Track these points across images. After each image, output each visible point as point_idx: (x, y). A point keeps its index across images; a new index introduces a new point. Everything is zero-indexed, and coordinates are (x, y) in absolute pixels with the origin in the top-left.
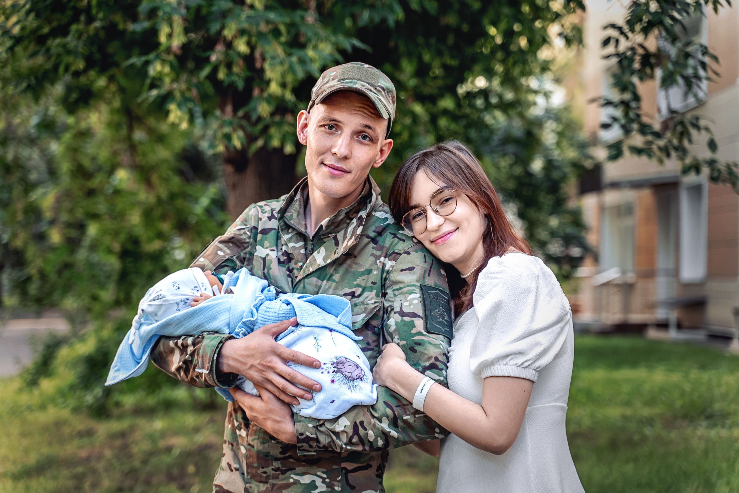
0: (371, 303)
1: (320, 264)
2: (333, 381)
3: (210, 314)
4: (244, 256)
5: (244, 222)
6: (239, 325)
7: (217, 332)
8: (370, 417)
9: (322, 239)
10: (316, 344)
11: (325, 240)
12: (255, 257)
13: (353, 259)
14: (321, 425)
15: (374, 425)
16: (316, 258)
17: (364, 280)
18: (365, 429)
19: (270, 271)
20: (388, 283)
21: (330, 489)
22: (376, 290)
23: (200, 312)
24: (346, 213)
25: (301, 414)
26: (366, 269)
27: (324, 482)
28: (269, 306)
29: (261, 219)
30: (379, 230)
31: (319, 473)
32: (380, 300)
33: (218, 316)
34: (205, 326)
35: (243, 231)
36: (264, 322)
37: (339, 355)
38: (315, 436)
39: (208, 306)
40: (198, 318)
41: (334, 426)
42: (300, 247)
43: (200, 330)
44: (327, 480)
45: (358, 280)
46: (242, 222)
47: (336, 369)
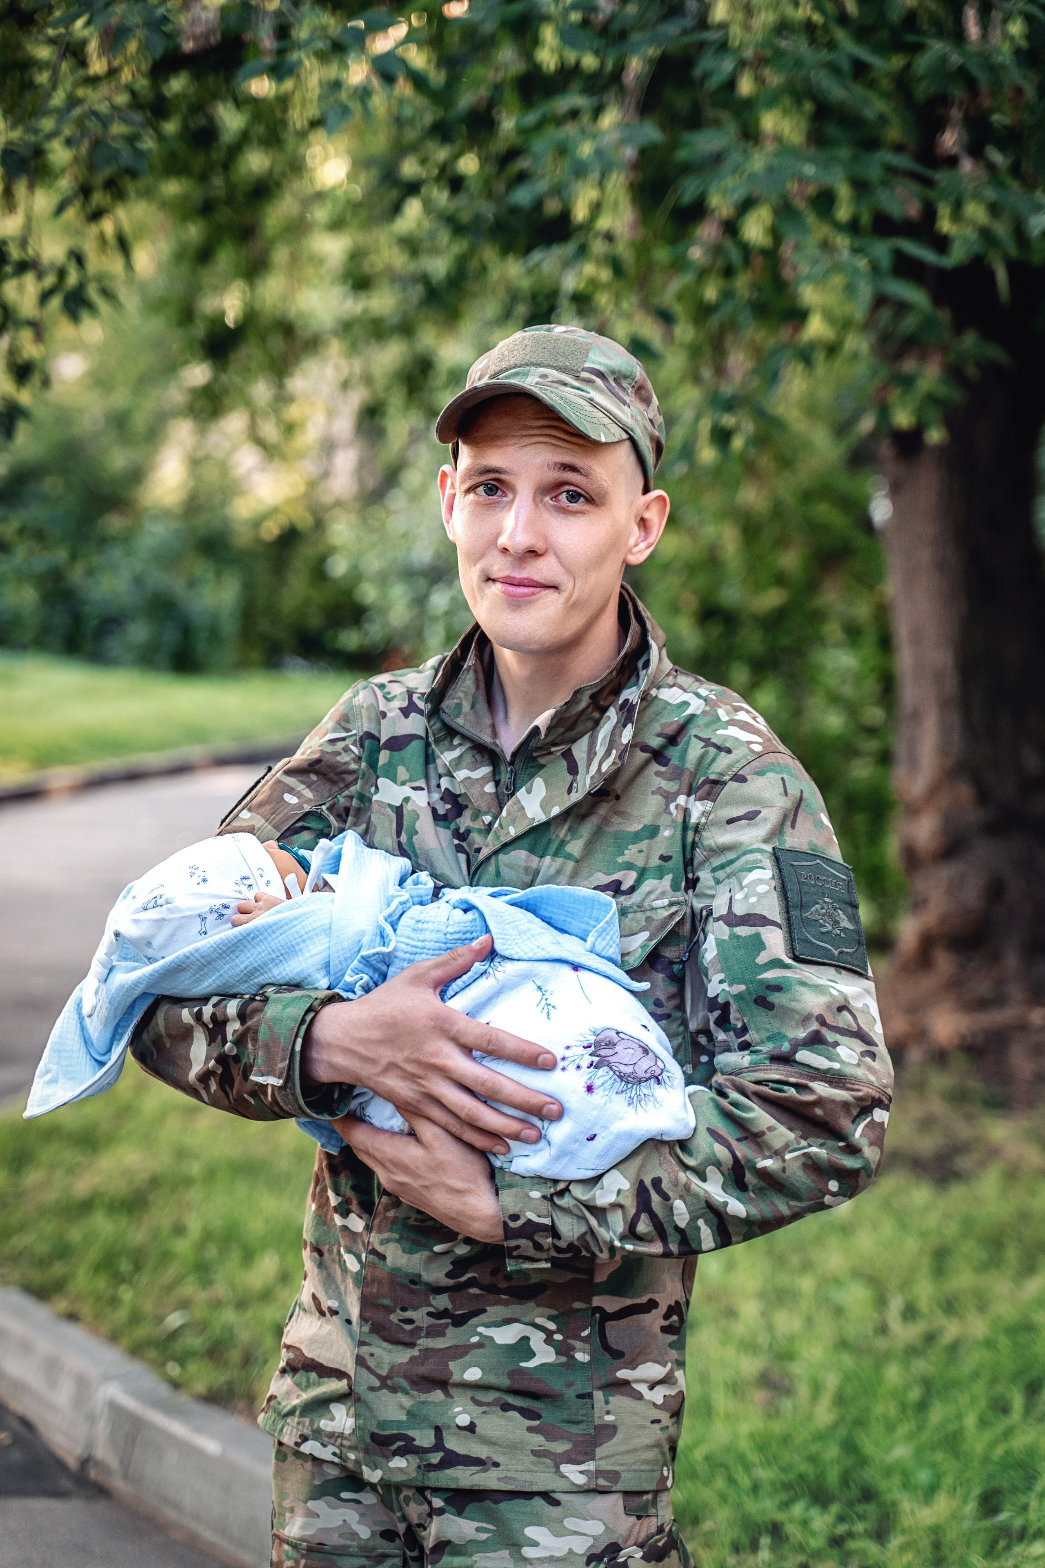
0: (662, 905)
1: (534, 819)
2: (590, 1089)
3: (283, 943)
4: (348, 804)
5: (343, 724)
6: (352, 966)
7: (297, 986)
8: (677, 1168)
9: (535, 759)
10: (544, 1002)
11: (542, 761)
12: (375, 806)
13: (611, 803)
14: (561, 1193)
15: (687, 1187)
16: (523, 803)
17: (640, 851)
18: (666, 1197)
19: (415, 837)
20: (699, 855)
21: (563, 1359)
22: (671, 875)
23: (258, 937)
24: (592, 697)
25: (512, 1170)
26: (645, 826)
27: (549, 1341)
28: (422, 918)
29: (384, 715)
30: (670, 731)
31: (539, 1321)
32: (681, 899)
33: (302, 945)
34: (270, 970)
35: (340, 745)
36: (412, 957)
37: (600, 1025)
38: (547, 1221)
39: (275, 924)
40: (253, 951)
41: (592, 1193)
42: (483, 778)
43: (256, 980)
44: (558, 1337)
45: (626, 852)
46: (338, 723)
47: (596, 1059)
